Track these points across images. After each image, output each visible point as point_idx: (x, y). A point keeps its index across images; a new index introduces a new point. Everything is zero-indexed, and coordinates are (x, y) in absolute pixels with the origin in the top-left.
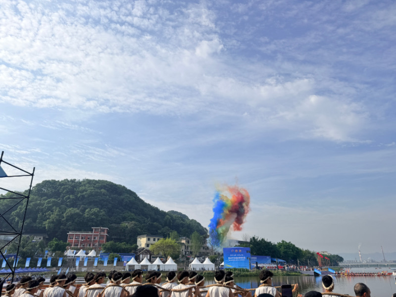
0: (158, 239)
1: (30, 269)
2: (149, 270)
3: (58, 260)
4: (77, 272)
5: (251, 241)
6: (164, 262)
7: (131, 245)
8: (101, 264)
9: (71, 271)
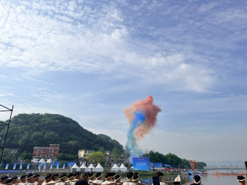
0: (92, 152)
1: (8, 171)
2: (85, 171)
3: (27, 165)
5: (150, 153)
6: (95, 166)
7: (75, 156)
8: (54, 167)
9: (36, 172)
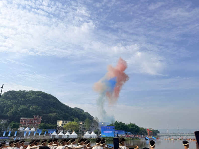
0: (68, 122)
2: (63, 138)
3: (14, 133)
4: (24, 139)
5: (115, 123)
6: (71, 134)
7: (54, 125)
8: (37, 134)
9: (22, 138)
